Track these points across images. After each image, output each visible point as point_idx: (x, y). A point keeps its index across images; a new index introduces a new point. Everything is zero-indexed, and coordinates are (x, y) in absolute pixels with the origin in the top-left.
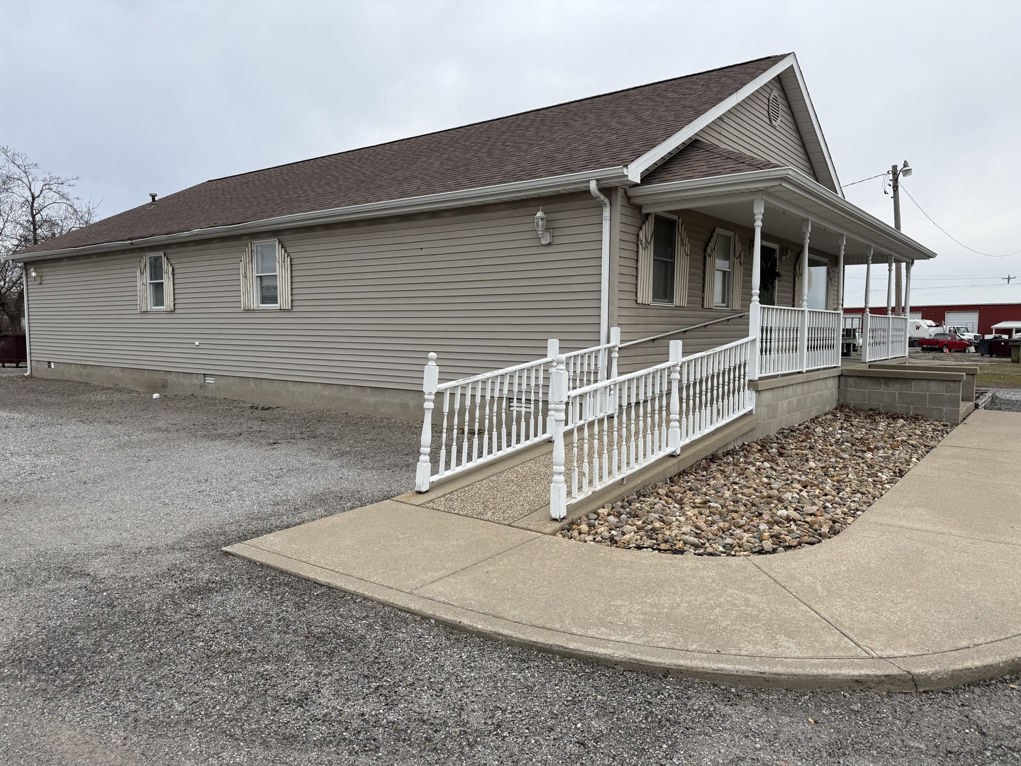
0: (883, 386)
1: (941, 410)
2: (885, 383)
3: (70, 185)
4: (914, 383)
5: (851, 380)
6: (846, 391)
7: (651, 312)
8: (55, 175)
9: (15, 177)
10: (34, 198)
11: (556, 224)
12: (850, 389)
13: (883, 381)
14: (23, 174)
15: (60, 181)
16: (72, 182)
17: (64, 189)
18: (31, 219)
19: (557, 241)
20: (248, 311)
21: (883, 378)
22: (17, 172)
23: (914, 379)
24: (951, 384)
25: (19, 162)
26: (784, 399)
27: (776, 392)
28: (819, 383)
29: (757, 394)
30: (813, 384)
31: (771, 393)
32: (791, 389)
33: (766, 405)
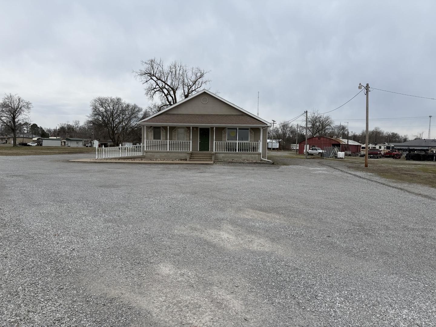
26: (157, 154)
27: (154, 153)
28: (176, 153)
29: (146, 153)
30: (173, 153)
31: (152, 153)
32: (161, 153)
33: (149, 155)
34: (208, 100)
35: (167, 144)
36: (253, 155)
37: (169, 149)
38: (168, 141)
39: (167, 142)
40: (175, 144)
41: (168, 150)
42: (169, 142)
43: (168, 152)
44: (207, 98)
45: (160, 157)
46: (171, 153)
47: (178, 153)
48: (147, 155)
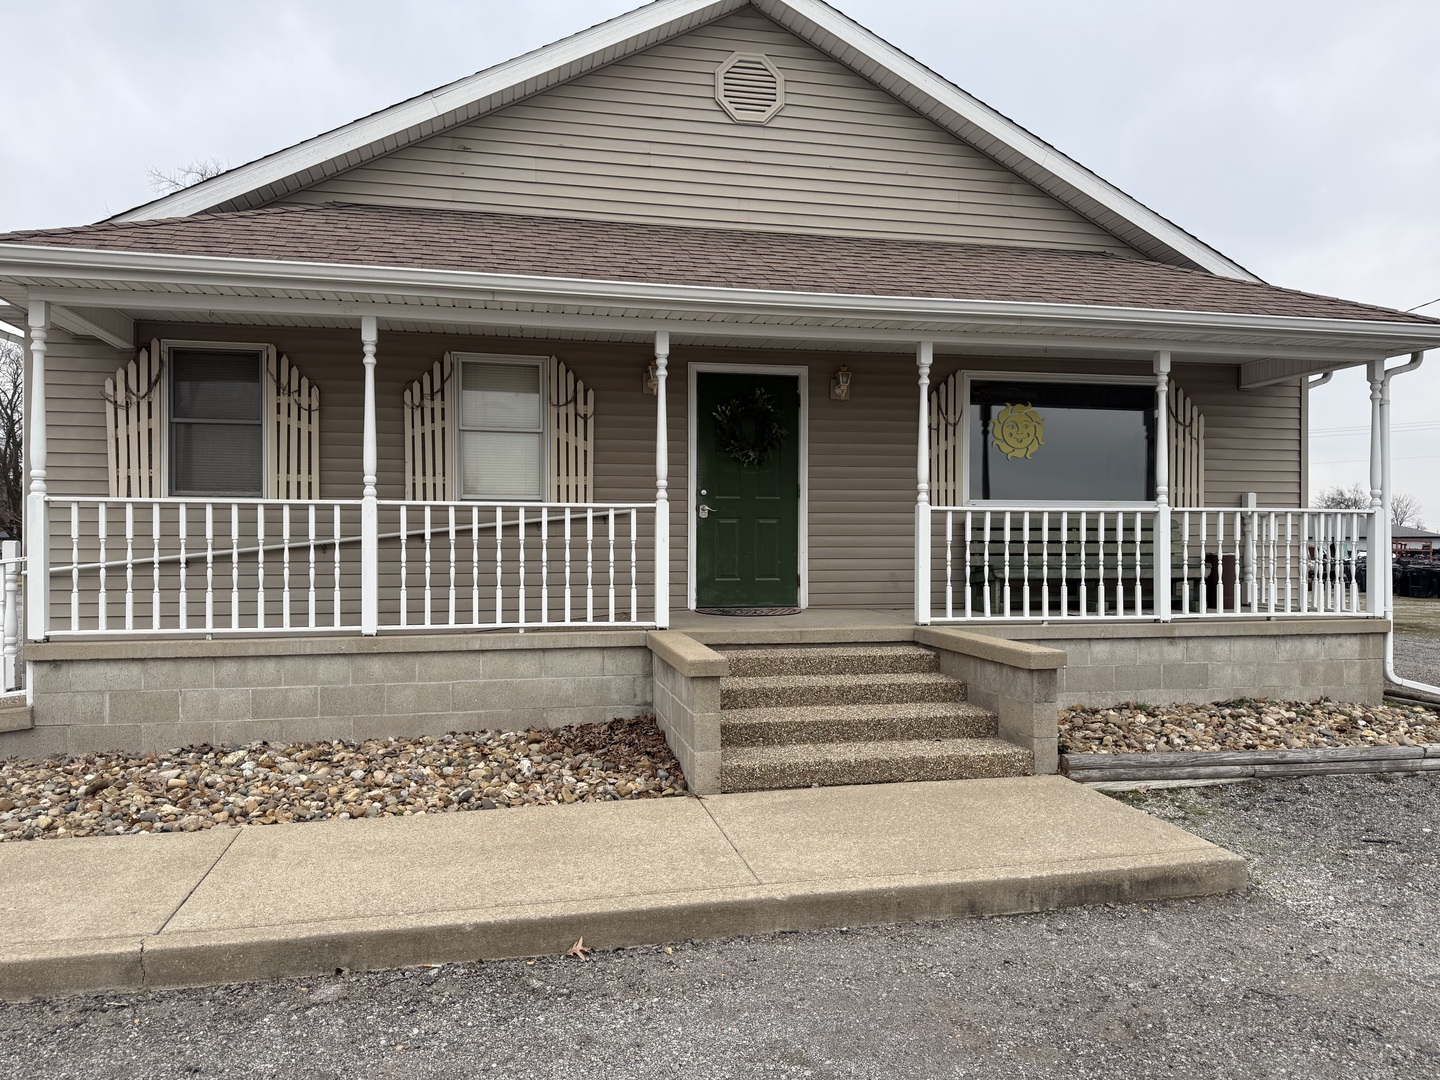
26: (220, 684)
27: (168, 667)
28: (482, 659)
29: (45, 668)
30: (437, 660)
31: (135, 670)
32: (271, 666)
33: (101, 692)
34: (780, 91)
35: (353, 546)
36: (1311, 647)
37: (388, 612)
38: (369, 505)
39: (353, 517)
40: (464, 548)
41: (369, 623)
42: (387, 518)
43: (365, 651)
44: (771, 65)
45: (255, 714)
46: (410, 660)
47: (501, 661)
48: (59, 697)
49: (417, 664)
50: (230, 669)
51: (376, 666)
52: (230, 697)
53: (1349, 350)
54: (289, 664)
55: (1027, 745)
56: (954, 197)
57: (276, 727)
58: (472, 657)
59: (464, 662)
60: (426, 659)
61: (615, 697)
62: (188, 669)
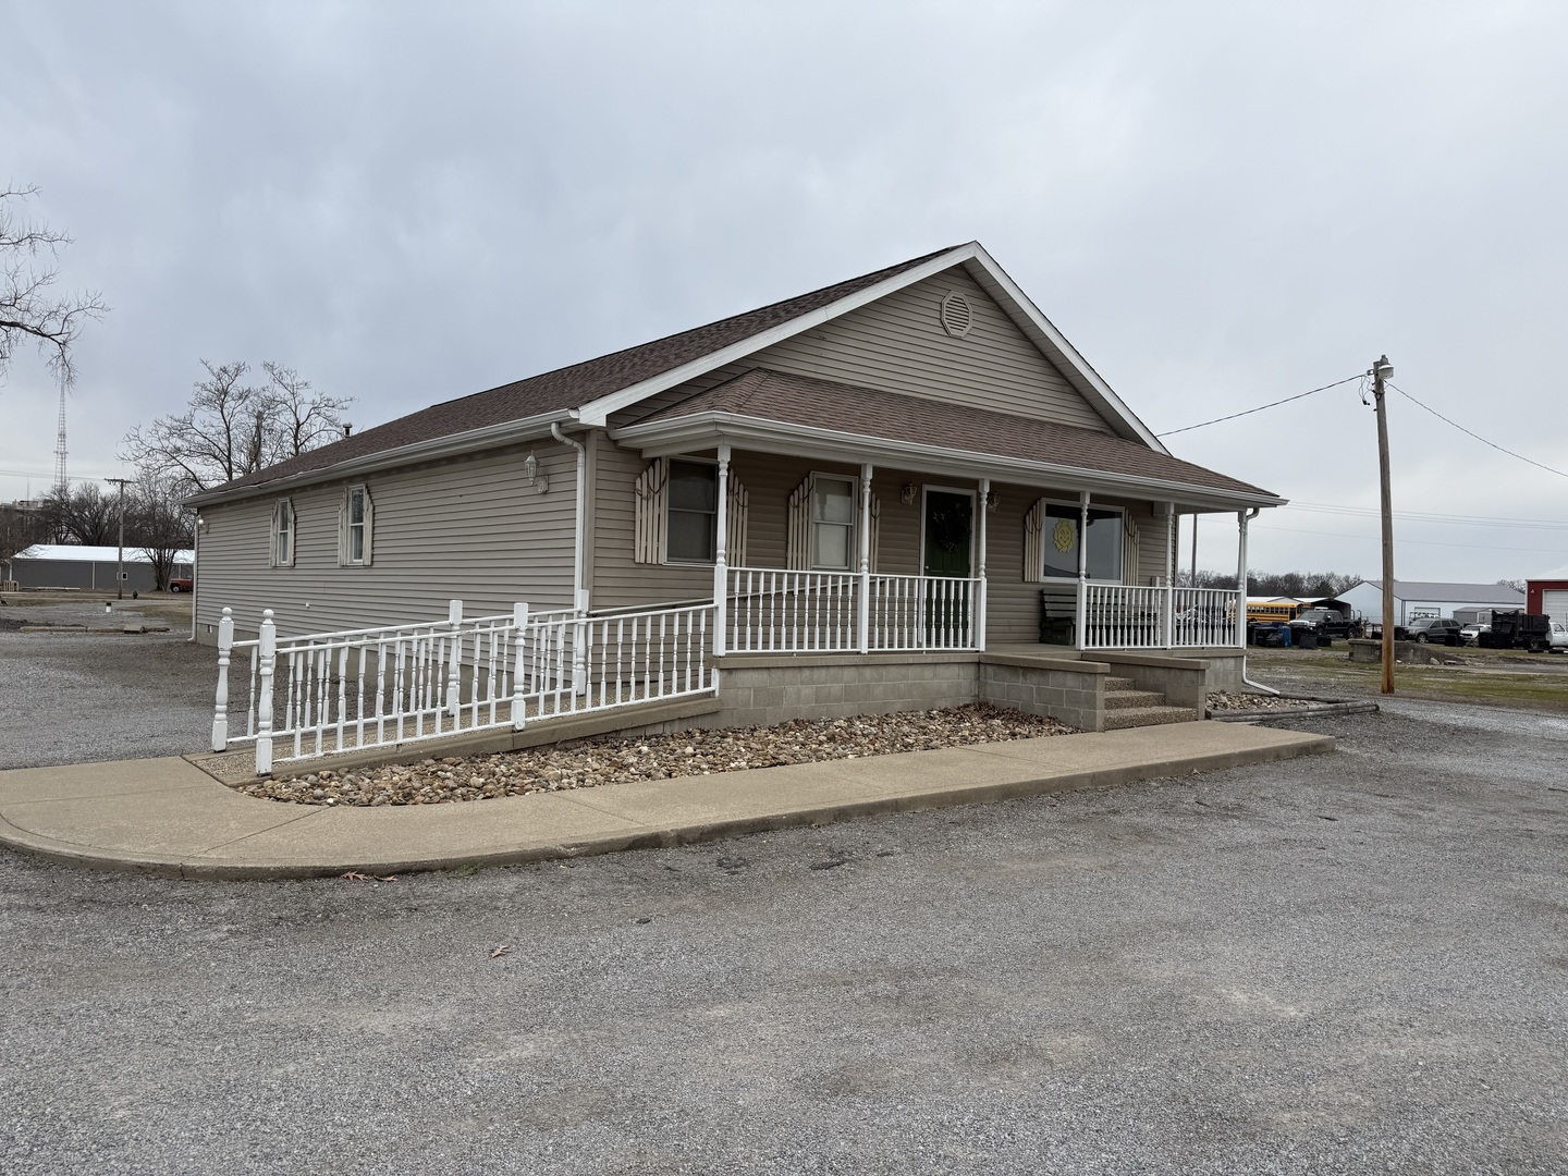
0: (1021, 679)
1: (1078, 713)
2: (1023, 675)
3: (343, 408)
4: (1051, 675)
5: (990, 670)
6: (986, 683)
7: (666, 574)
8: (326, 395)
9: (278, 399)
10: (299, 425)
11: (553, 470)
12: (989, 681)
13: (1021, 671)
14: (288, 396)
15: (331, 403)
16: (345, 404)
17: (335, 413)
18: (294, 452)
19: (554, 488)
20: (344, 567)
21: (1021, 667)
22: (282, 393)
23: (1051, 670)
24: (1087, 678)
25: (287, 381)
26: (802, 683)
27: (780, 672)
28: (911, 669)
29: (725, 673)
30: (893, 669)
31: (765, 674)
32: (824, 672)
33: (750, 688)
34: (970, 321)
37: (871, 641)
41: (863, 647)
43: (861, 663)
44: (966, 301)
45: (817, 702)
46: (881, 669)
47: (917, 670)
48: (731, 691)
49: (883, 671)
50: (806, 673)
51: (868, 672)
52: (807, 691)
53: (1224, 504)
54: (832, 671)
55: (1196, 707)
56: (1041, 392)
57: (825, 709)
58: (906, 667)
59: (903, 670)
60: (888, 668)
61: (963, 691)
62: (789, 673)
